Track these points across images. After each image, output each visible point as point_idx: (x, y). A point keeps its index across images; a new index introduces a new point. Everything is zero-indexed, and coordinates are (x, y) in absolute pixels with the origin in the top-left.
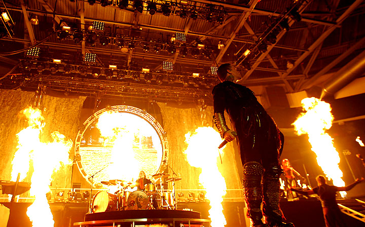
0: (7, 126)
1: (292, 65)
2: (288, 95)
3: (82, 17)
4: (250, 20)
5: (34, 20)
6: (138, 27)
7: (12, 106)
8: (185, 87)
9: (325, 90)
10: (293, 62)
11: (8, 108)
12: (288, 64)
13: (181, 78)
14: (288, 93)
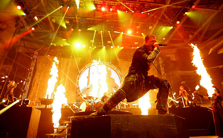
0: (45, 73)
1: (192, 36)
2: (190, 53)
3: (76, 17)
4: (166, 11)
5: (53, 20)
6: (106, 20)
7: (46, 64)
8: (132, 50)
9: (212, 49)
10: (192, 34)
11: (44, 65)
12: (190, 36)
13: (129, 45)
14: (190, 52)
